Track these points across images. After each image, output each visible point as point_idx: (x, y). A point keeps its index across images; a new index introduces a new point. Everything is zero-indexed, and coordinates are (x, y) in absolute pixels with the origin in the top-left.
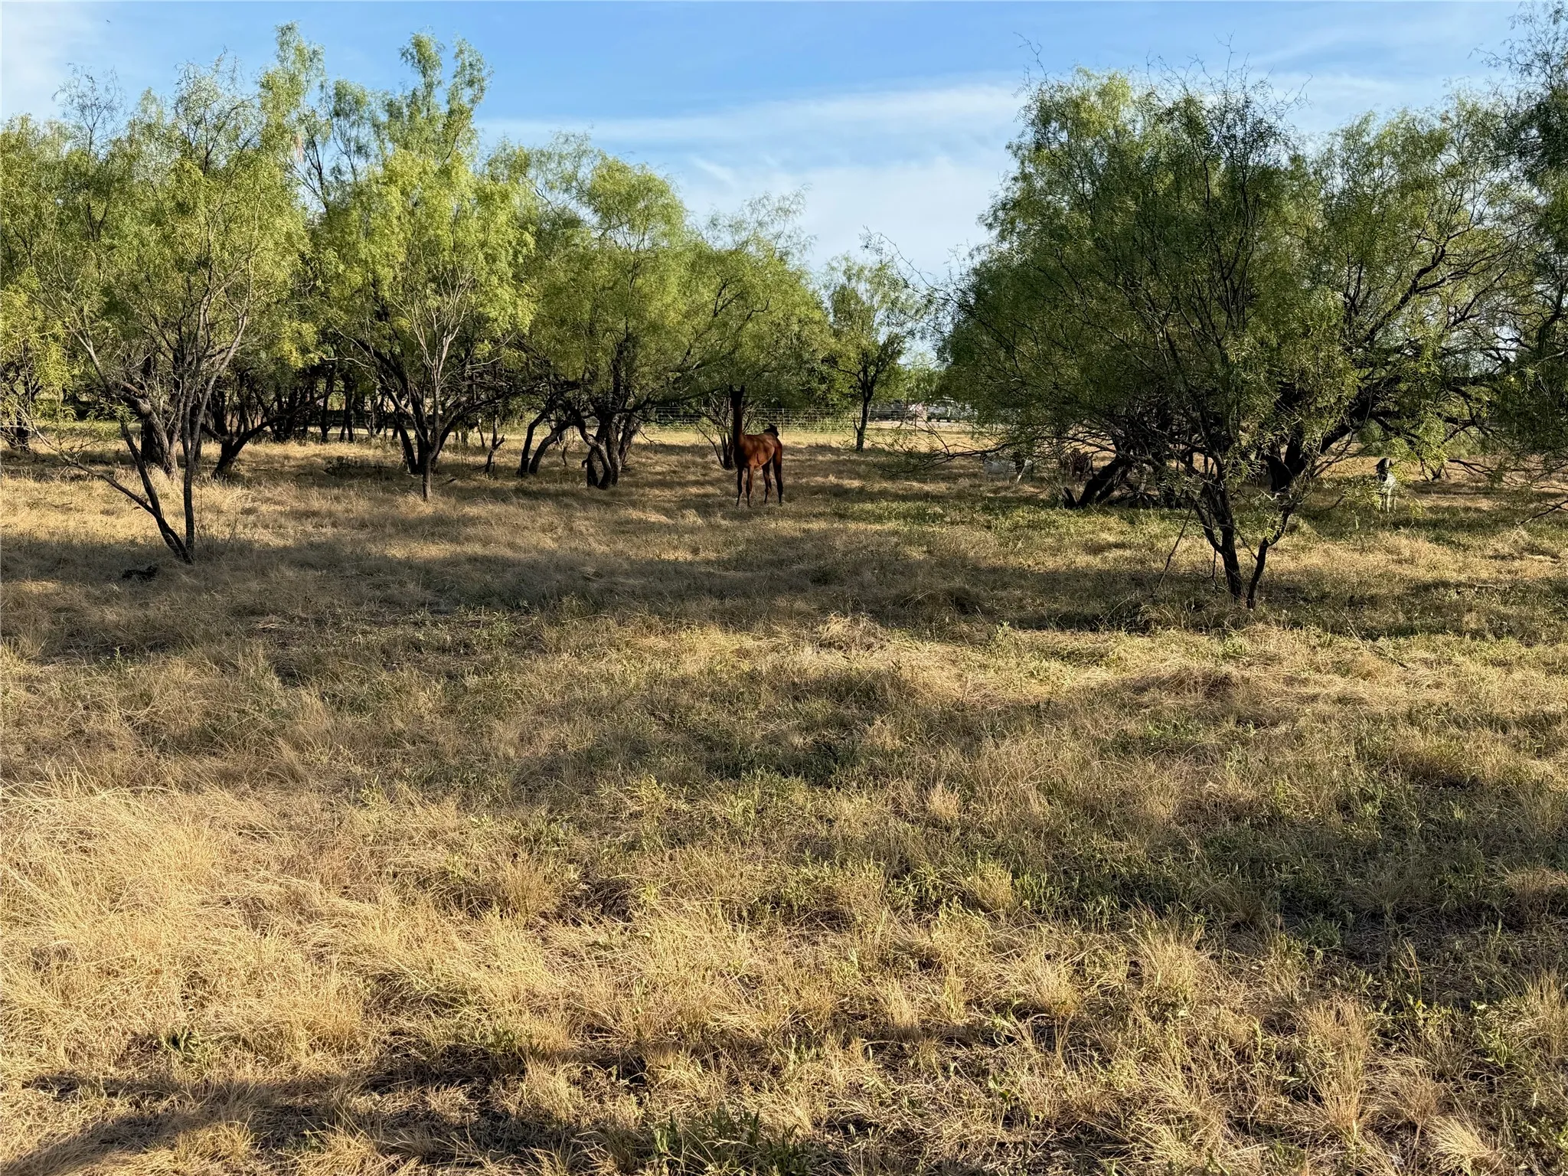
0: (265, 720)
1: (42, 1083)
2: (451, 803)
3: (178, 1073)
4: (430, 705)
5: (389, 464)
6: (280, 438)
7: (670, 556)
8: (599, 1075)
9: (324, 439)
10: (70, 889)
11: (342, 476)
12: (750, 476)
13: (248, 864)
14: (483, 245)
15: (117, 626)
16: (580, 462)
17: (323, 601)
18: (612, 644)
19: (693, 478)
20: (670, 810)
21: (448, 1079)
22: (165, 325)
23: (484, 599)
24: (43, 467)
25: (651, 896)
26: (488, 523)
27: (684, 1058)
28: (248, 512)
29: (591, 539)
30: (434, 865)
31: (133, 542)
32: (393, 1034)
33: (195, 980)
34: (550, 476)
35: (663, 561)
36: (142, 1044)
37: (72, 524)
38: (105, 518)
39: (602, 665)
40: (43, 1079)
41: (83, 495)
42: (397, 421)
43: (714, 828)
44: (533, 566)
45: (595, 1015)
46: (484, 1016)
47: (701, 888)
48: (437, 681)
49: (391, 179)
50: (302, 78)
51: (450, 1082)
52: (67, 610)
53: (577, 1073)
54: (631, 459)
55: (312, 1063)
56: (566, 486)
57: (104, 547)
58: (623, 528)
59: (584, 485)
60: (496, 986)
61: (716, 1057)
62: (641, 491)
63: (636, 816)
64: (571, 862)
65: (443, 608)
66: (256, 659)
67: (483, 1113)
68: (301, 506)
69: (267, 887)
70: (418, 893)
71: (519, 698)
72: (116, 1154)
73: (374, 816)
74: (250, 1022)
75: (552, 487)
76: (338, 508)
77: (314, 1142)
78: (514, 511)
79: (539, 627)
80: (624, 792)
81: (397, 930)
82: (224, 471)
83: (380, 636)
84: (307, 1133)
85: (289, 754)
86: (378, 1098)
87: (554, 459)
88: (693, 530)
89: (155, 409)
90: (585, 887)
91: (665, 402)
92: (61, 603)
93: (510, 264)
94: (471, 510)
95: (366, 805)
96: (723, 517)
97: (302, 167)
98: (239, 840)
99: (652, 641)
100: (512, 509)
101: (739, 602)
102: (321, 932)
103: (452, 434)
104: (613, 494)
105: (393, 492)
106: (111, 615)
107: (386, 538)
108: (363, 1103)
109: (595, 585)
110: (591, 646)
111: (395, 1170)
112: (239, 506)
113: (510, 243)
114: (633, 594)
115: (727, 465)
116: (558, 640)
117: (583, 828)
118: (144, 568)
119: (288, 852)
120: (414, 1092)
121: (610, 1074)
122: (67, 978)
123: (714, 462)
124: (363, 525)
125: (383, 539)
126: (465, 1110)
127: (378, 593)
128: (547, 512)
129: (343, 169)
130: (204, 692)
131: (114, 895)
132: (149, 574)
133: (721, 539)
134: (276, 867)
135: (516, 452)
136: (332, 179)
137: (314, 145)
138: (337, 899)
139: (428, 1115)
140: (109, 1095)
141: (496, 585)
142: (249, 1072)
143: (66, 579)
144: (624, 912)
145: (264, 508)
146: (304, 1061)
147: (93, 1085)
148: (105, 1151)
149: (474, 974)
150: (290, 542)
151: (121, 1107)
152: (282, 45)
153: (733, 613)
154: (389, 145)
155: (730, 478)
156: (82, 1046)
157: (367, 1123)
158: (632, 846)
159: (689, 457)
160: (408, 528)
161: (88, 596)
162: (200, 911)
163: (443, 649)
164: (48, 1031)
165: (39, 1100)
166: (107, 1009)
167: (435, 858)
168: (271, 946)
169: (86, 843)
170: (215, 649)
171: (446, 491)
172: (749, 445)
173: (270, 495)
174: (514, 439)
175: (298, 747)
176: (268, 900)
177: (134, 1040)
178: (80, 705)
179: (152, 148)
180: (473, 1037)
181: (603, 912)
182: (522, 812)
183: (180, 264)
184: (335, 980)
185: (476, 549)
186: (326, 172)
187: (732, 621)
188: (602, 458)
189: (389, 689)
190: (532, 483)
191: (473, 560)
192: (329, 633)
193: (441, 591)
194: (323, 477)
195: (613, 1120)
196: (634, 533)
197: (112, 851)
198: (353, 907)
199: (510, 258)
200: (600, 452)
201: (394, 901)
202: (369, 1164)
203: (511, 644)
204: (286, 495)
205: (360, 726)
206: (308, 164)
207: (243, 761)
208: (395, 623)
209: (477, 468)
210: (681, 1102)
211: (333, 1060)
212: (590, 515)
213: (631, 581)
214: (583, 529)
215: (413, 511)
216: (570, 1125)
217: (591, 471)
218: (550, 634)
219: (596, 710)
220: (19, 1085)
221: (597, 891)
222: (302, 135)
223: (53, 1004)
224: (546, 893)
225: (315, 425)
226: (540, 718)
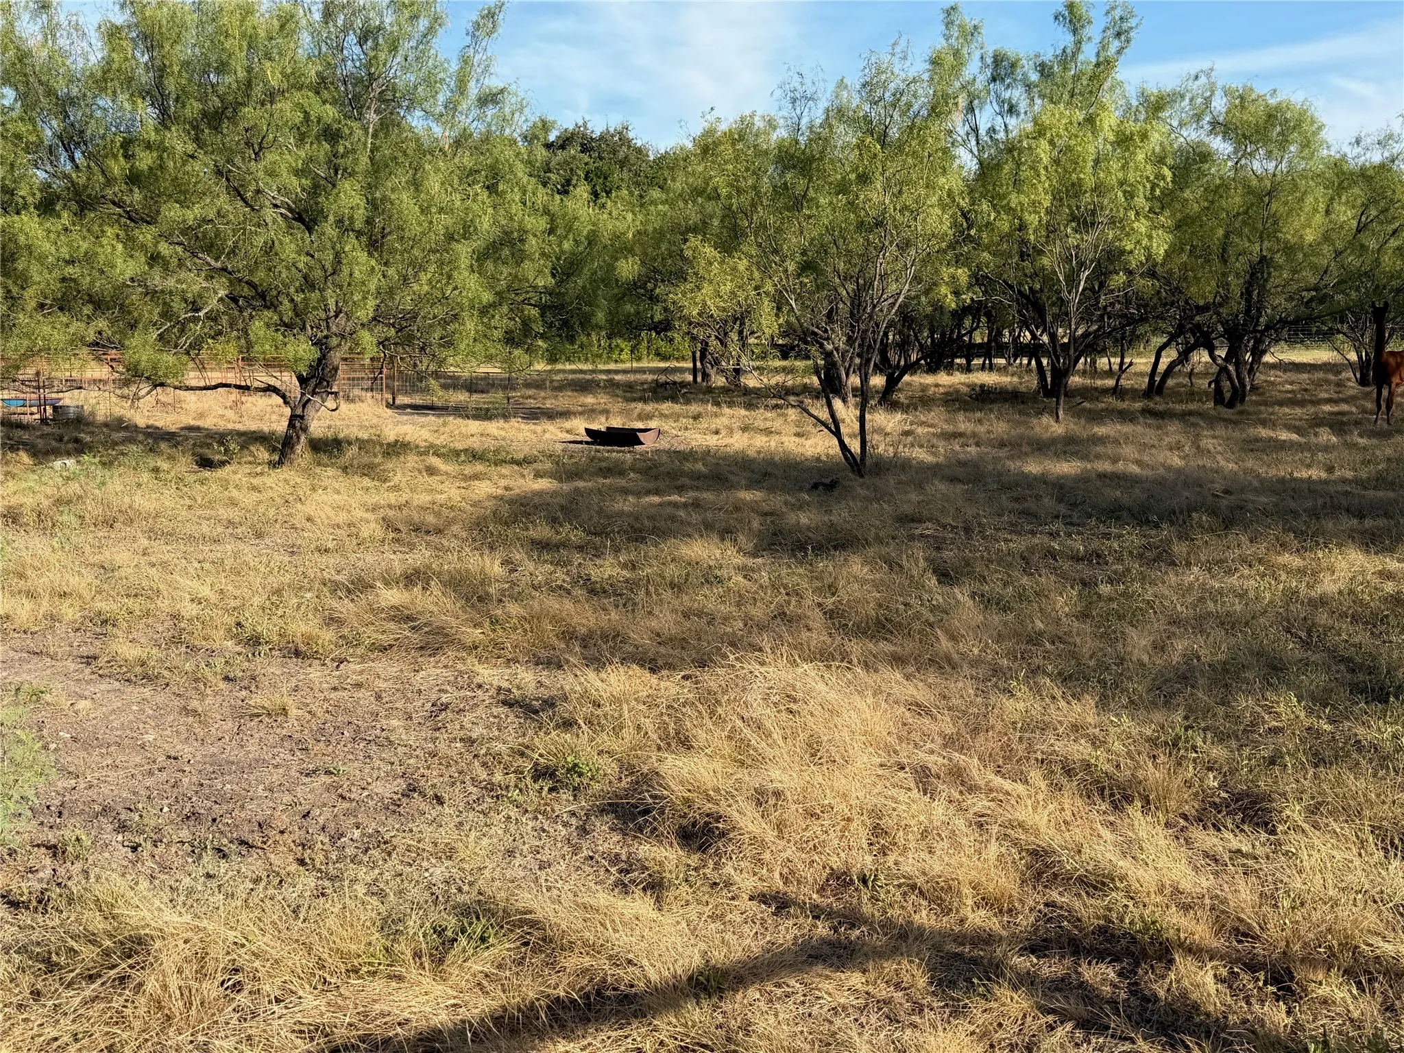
0: (927, 614)
1: (763, 898)
2: (1090, 701)
3: (867, 909)
4: (1067, 609)
5: (1024, 390)
6: (932, 369)
7: (1303, 474)
8: (1245, 977)
9: (968, 369)
10: (781, 742)
11: (983, 401)
12: (1391, 394)
13: (916, 736)
14: (1121, 183)
15: (809, 528)
16: (1206, 382)
17: (970, 511)
18: (1243, 560)
19: (1326, 396)
20: (1309, 728)
21: (1100, 955)
22: (845, 279)
23: (1115, 513)
24: (751, 398)
25: (1295, 812)
26: (1116, 442)
27: (1335, 977)
28: (907, 433)
29: (1219, 457)
30: (1077, 757)
31: (818, 459)
32: (1046, 905)
33: (878, 831)
34: (1176, 395)
35: (1295, 479)
36: (838, 878)
37: (773, 444)
38: (797, 440)
39: (1234, 580)
40: (764, 896)
41: (780, 421)
42: (1034, 350)
43: (1359, 750)
44: (1160, 482)
45: (1241, 920)
46: (1131, 904)
47: (1350, 812)
48: (1072, 588)
49: (1040, 131)
50: (965, 51)
51: (1100, 958)
52: (772, 514)
53: (1224, 972)
54: (1260, 378)
55: (978, 918)
56: (1193, 406)
57: (797, 464)
58: (1252, 446)
59: (1211, 405)
60: (1142, 876)
61: (1370, 981)
62: (1271, 410)
63: (1275, 731)
64: (1210, 769)
65: (1075, 520)
66: (917, 560)
67: (1133, 993)
68: (949, 428)
69: (934, 758)
70: (1064, 781)
71: (1152, 607)
72: (819, 968)
73: (1021, 706)
74: (924, 874)
75: (1179, 407)
76: (981, 429)
77: (981, 989)
78: (1140, 430)
79: (1170, 541)
80: (1262, 707)
81: (1047, 812)
82: (887, 398)
83: (1019, 544)
84: (975, 981)
85: (945, 644)
86: (1035, 960)
87: (1181, 380)
88: (1327, 449)
89: (837, 349)
90: (1226, 795)
91: (1296, 321)
92: (767, 508)
93: (1147, 199)
94: (1100, 430)
95: (1013, 695)
96: (1361, 436)
97: (962, 130)
98: (908, 714)
99: (1286, 558)
100: (1139, 429)
101: (1381, 522)
102: (980, 803)
103: (1082, 360)
104: (1241, 413)
105: (1028, 415)
106: (804, 519)
107: (1023, 456)
108: (1022, 962)
109: (1225, 502)
110: (1221, 561)
111: (1053, 1029)
112: (899, 429)
113: (1148, 178)
114: (1265, 513)
115: (1363, 382)
116: (1189, 553)
117: (1221, 738)
118: (827, 481)
119: (949, 729)
120: (1068, 962)
121: (1258, 979)
122: (781, 814)
123: (1349, 380)
124: (1002, 444)
125: (1019, 457)
126: (1115, 986)
127: (1017, 506)
128: (1174, 429)
129: (997, 128)
130: (877, 586)
131: (813, 749)
132: (832, 486)
133: (1359, 458)
134: (939, 741)
135: (1141, 374)
136: (986, 139)
137: (973, 110)
138: (992, 777)
139: (1082, 985)
140: (814, 917)
141: (1126, 500)
142: (924, 918)
143: (771, 489)
144: (1266, 824)
145: (920, 430)
146: (971, 916)
147: (802, 907)
148: (811, 964)
149: (1121, 863)
150: (941, 459)
151: (822, 929)
152: (947, 25)
153: (1373, 534)
154: (1038, 101)
155: (1367, 395)
156: (792, 872)
157: (1026, 981)
158: (1272, 761)
159: (1321, 375)
160: (1042, 447)
161: (786, 503)
162: (880, 772)
163: (1077, 559)
164: (767, 856)
165: (762, 912)
166: (811, 844)
167: (1080, 750)
168: (939, 810)
169: (794, 707)
170: (884, 550)
171: (1077, 413)
172: (1392, 361)
173: (924, 419)
174: (1141, 362)
175: (953, 638)
176: (934, 769)
177: (831, 874)
178: (782, 590)
179: (840, 129)
180: (1122, 921)
181: (1243, 821)
182: (1158, 716)
183: (860, 225)
184: (993, 849)
185: (1105, 466)
186: (982, 132)
187: (1372, 541)
188: (1230, 379)
189: (1030, 592)
190: (1158, 404)
191: (1103, 476)
192: (977, 541)
193: (1074, 505)
194: (965, 402)
195: (1262, 1022)
196: (1263, 451)
197: (812, 714)
198: (1007, 785)
199: (1148, 193)
200: (1228, 372)
201: (1043, 785)
202: (1029, 1019)
203: (1141, 556)
204: (936, 418)
205: (1005, 624)
206: (967, 127)
207: (909, 647)
208: (1033, 533)
209: (1105, 391)
210: (1333, 1019)
211: (994, 919)
212: (1217, 433)
213: (1263, 499)
214: (1210, 447)
215: (1046, 431)
216: (1218, 1019)
217: (1219, 390)
218: (1180, 549)
219: (1229, 623)
220: (747, 897)
221: (1237, 801)
222: (962, 101)
223: (771, 835)
224: (1186, 796)
225: (961, 357)
226: (1173, 629)
